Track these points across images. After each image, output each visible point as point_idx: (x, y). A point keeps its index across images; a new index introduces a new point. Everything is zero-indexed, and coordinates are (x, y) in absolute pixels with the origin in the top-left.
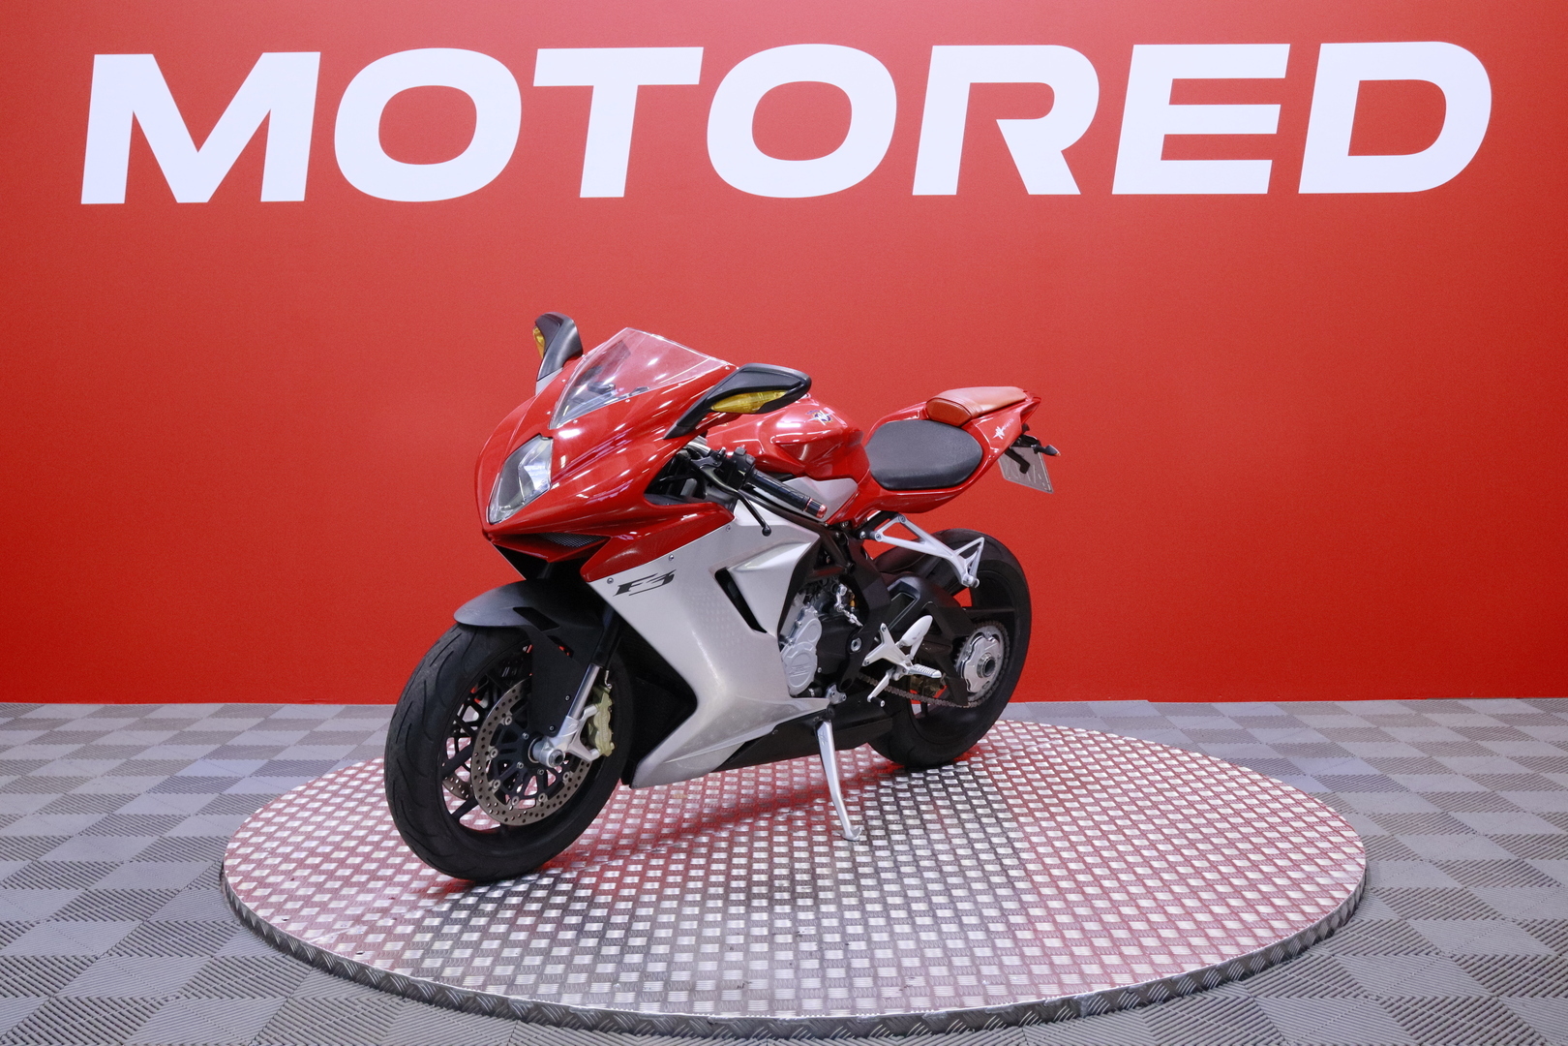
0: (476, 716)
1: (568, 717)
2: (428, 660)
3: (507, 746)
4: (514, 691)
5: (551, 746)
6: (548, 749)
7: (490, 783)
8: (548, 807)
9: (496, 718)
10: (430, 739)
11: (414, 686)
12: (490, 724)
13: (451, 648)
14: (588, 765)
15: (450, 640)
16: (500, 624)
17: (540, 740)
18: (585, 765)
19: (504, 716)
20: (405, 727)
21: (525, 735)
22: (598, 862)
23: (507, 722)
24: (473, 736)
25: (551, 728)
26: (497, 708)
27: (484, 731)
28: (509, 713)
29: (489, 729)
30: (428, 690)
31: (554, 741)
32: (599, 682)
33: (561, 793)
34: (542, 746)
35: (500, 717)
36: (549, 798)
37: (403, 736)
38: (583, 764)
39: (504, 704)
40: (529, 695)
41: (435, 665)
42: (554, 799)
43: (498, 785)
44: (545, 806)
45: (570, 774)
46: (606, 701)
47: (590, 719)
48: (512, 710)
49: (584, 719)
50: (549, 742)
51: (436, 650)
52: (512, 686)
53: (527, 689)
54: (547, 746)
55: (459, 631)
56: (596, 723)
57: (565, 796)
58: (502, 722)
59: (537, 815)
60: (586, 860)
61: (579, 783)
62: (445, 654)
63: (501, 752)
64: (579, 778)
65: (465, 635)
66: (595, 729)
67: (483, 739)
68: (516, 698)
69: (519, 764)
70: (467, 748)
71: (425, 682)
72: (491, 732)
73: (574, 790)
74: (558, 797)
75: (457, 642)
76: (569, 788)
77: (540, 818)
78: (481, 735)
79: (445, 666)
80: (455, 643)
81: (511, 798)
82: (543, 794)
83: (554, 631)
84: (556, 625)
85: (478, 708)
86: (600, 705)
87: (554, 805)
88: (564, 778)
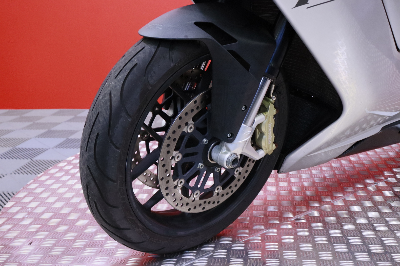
0: (163, 123)
1: (243, 125)
2: (114, 72)
3: (190, 150)
4: (195, 102)
5: (228, 150)
6: (226, 153)
7: (175, 183)
8: (223, 195)
9: (179, 127)
10: (117, 148)
11: (101, 97)
12: (174, 132)
13: (135, 61)
14: (253, 161)
15: (134, 53)
16: (181, 36)
17: (218, 144)
18: (251, 161)
19: (187, 124)
20: (93, 136)
21: (205, 140)
22: (258, 231)
23: (189, 129)
24: (160, 140)
25: (229, 135)
26: (180, 118)
27: (169, 138)
28: (191, 122)
29: (173, 137)
30: (113, 100)
31: (230, 145)
32: (268, 95)
33: (232, 184)
34: (220, 149)
35: (183, 125)
36: (223, 189)
37: (92, 145)
38: (250, 160)
39: (186, 114)
40: (209, 106)
41: (120, 77)
42: (227, 189)
43: (182, 184)
44: (220, 195)
45: (240, 169)
46: (272, 111)
47: (259, 126)
48: (194, 119)
49: (255, 126)
50: (226, 146)
51: (122, 62)
52: (193, 97)
53: (206, 100)
54: (224, 150)
55: (143, 44)
56: (263, 129)
57: (236, 186)
58: (185, 130)
59: (214, 203)
60: (247, 228)
61: (246, 175)
62: (130, 66)
63: (185, 156)
64: (247, 171)
65: (149, 49)
66: (262, 134)
67: (168, 145)
68: (198, 108)
69: (200, 164)
70: (155, 151)
71: (110, 94)
72: (175, 140)
73: (242, 181)
74: (230, 187)
75: (141, 55)
76: (239, 180)
77: (216, 204)
78: (166, 142)
79: (130, 76)
80: (139, 55)
81: (193, 193)
82: (219, 187)
83: (233, 46)
84: (235, 41)
85: (164, 116)
86: (268, 113)
87: (227, 194)
88: (235, 173)
